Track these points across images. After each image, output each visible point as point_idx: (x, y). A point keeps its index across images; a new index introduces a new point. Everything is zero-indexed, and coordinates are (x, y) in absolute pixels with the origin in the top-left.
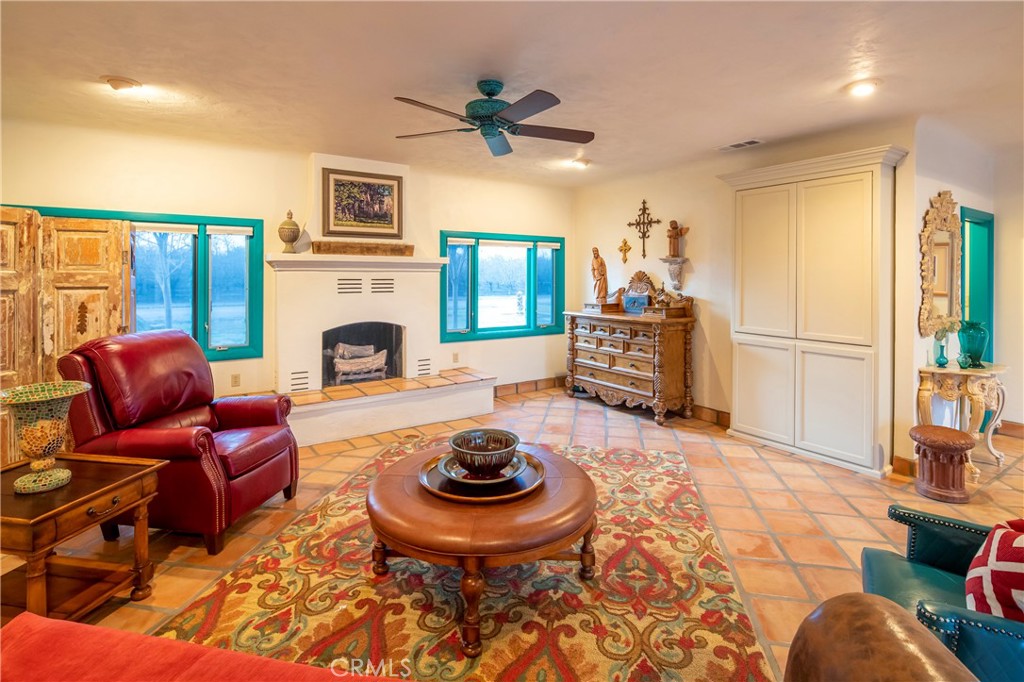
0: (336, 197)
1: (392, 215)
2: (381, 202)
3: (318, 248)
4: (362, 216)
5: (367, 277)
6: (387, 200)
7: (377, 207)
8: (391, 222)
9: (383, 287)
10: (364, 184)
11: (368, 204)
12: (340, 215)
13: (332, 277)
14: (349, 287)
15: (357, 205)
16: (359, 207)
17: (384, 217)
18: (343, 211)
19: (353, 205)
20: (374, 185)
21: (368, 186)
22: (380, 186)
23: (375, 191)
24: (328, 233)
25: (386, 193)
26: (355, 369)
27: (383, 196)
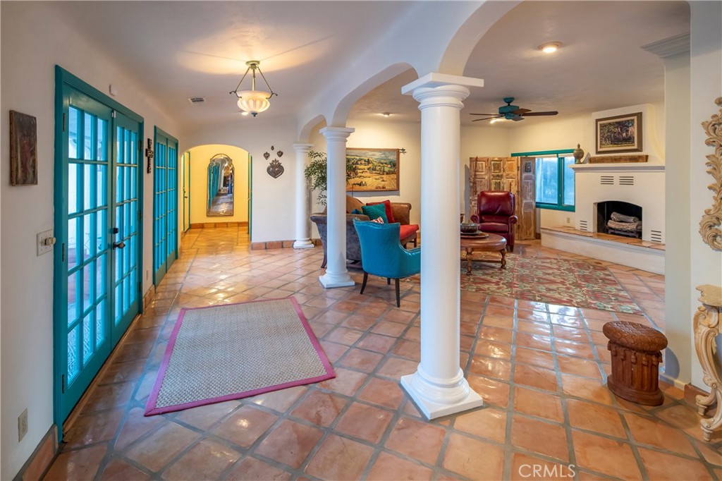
0: (601, 133)
1: (634, 138)
2: (627, 131)
3: (591, 160)
4: (616, 140)
5: (617, 176)
6: (630, 129)
7: (624, 135)
8: (633, 142)
9: (628, 181)
10: (617, 123)
11: (619, 133)
12: (604, 142)
13: (597, 176)
14: (607, 181)
15: (612, 135)
16: (614, 136)
17: (629, 140)
18: (605, 140)
19: (611, 136)
20: (622, 122)
21: (619, 123)
22: (626, 121)
23: (623, 125)
24: (598, 152)
25: (630, 125)
26: (617, 227)
27: (628, 127)
